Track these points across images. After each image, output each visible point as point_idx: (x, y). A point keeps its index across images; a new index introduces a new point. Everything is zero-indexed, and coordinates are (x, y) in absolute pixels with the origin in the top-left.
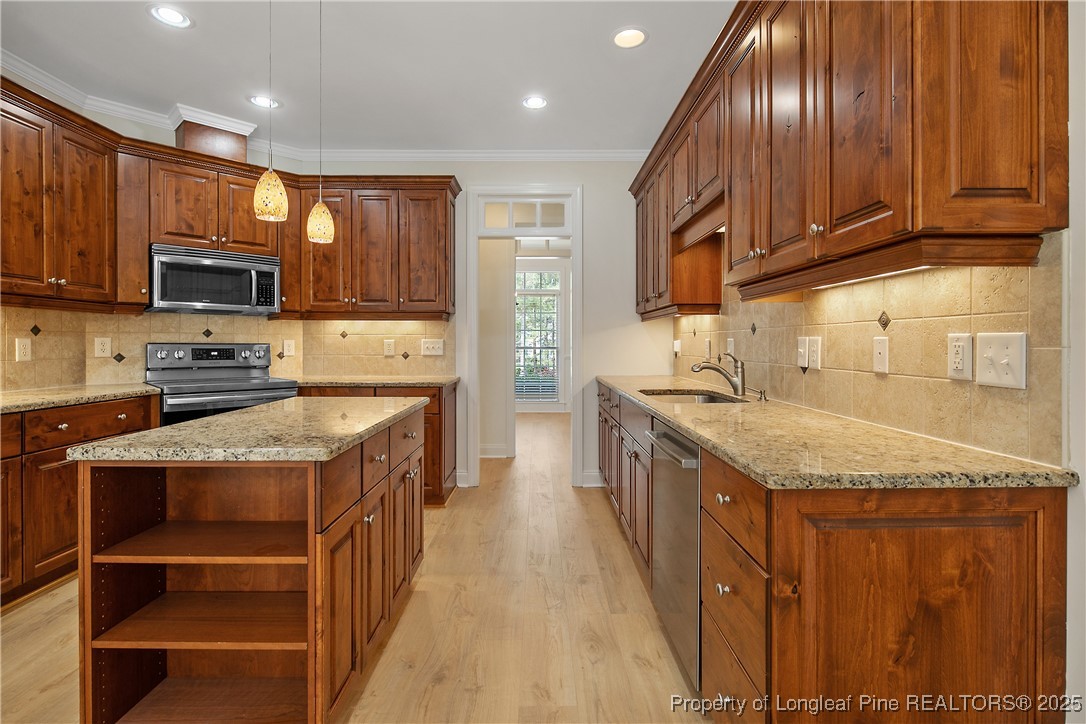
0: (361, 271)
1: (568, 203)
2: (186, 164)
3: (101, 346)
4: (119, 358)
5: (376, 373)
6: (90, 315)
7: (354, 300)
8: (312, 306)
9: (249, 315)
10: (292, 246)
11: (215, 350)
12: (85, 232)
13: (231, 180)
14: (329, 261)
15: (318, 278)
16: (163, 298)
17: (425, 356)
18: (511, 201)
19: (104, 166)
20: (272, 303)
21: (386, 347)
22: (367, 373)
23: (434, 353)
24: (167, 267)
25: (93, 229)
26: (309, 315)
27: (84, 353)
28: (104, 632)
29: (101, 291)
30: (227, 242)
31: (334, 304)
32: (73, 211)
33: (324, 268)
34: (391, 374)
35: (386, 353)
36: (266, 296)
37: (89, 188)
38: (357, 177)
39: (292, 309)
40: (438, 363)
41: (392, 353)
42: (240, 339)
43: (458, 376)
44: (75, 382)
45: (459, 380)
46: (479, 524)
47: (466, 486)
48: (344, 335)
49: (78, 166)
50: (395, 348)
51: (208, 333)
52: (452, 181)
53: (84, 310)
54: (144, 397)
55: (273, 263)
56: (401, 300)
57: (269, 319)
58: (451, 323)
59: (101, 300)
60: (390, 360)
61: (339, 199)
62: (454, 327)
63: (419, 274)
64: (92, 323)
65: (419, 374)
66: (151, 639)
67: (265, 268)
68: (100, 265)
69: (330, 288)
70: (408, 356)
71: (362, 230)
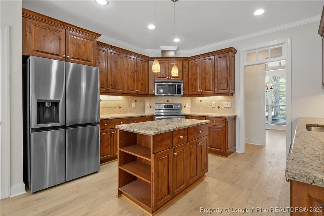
0: (204, 82)
1: (284, 46)
2: (162, 60)
3: (147, 104)
4: (151, 107)
5: (210, 112)
6: (146, 98)
7: (202, 91)
8: (191, 93)
9: (176, 96)
10: (186, 77)
11: (169, 105)
12: (142, 79)
13: (171, 62)
14: (195, 80)
15: (193, 85)
16: (157, 93)
17: (224, 107)
18: (257, 51)
19: (146, 64)
20: (181, 93)
21: (213, 105)
22: (207, 112)
23: (228, 107)
24: (158, 85)
25: (144, 79)
26: (190, 96)
27: (145, 106)
28: (122, 165)
29: (146, 92)
30: (171, 78)
31: (197, 92)
32: (140, 75)
33: (194, 82)
34: (214, 113)
35: (213, 106)
36: (179, 91)
37: (143, 70)
38: (202, 54)
39: (186, 94)
40: (229, 110)
41: (214, 107)
42: (175, 102)
43: (236, 114)
44: (143, 112)
45: (237, 115)
46: (237, 166)
47: (239, 152)
48: (201, 101)
49: (141, 65)
50: (215, 105)
51: (168, 101)
52: (232, 49)
53: (144, 96)
54: (152, 116)
55: (181, 82)
56: (215, 90)
57: (182, 97)
58: (234, 97)
59: (146, 94)
60: (214, 109)
61: (198, 62)
62: (235, 98)
63: (221, 81)
64: (146, 99)
65: (223, 113)
66: (127, 170)
67: (179, 84)
68: (145, 86)
69: (196, 88)
70: (219, 107)
71: (204, 70)
